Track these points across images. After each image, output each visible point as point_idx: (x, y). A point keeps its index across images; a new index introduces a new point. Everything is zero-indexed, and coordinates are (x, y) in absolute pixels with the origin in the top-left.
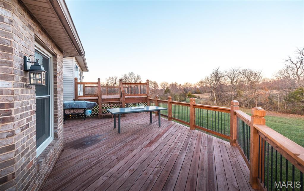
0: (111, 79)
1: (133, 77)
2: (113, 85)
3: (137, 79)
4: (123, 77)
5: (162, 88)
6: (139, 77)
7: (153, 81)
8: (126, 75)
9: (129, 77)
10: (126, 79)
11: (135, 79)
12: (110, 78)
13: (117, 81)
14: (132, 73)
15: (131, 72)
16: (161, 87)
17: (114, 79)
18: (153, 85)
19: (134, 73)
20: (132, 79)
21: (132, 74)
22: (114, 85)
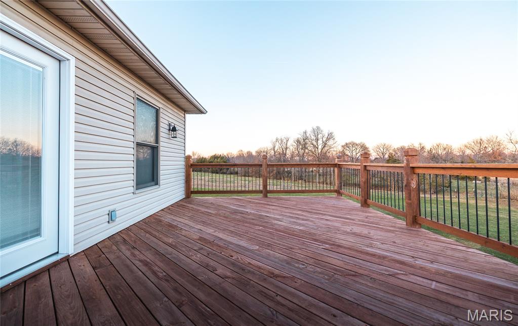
0: (280, 142)
1: (319, 136)
2: (283, 151)
3: (328, 139)
4: (300, 136)
5: (378, 157)
6: (330, 136)
7: (358, 142)
8: (305, 133)
9: (312, 137)
10: (307, 141)
11: (324, 139)
12: (277, 140)
13: (289, 144)
14: (318, 128)
15: (315, 127)
16: (376, 154)
17: (285, 141)
18: (358, 151)
19: (322, 128)
20: (317, 140)
21: (317, 131)
22: (285, 151)
